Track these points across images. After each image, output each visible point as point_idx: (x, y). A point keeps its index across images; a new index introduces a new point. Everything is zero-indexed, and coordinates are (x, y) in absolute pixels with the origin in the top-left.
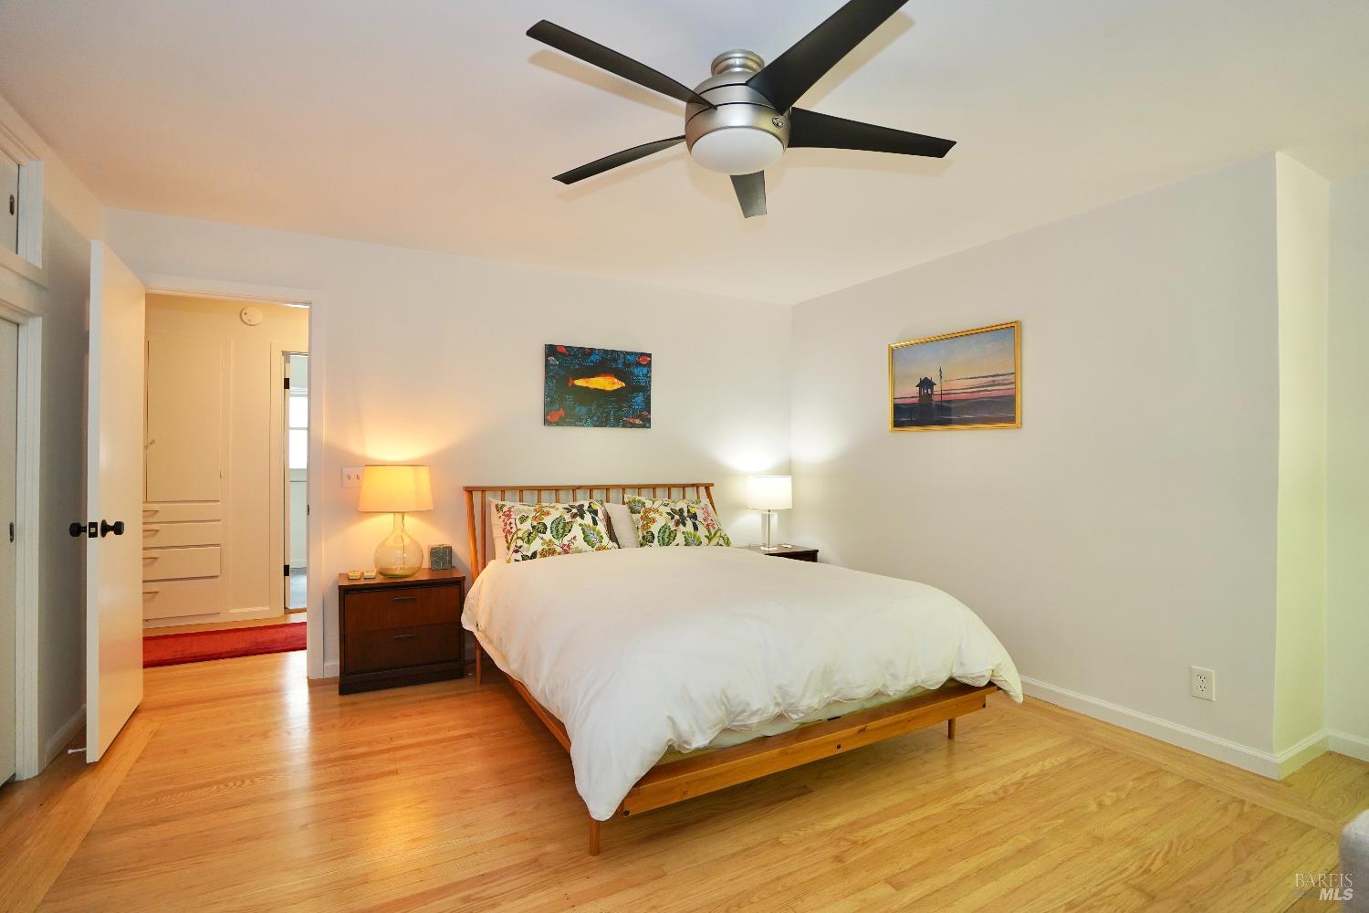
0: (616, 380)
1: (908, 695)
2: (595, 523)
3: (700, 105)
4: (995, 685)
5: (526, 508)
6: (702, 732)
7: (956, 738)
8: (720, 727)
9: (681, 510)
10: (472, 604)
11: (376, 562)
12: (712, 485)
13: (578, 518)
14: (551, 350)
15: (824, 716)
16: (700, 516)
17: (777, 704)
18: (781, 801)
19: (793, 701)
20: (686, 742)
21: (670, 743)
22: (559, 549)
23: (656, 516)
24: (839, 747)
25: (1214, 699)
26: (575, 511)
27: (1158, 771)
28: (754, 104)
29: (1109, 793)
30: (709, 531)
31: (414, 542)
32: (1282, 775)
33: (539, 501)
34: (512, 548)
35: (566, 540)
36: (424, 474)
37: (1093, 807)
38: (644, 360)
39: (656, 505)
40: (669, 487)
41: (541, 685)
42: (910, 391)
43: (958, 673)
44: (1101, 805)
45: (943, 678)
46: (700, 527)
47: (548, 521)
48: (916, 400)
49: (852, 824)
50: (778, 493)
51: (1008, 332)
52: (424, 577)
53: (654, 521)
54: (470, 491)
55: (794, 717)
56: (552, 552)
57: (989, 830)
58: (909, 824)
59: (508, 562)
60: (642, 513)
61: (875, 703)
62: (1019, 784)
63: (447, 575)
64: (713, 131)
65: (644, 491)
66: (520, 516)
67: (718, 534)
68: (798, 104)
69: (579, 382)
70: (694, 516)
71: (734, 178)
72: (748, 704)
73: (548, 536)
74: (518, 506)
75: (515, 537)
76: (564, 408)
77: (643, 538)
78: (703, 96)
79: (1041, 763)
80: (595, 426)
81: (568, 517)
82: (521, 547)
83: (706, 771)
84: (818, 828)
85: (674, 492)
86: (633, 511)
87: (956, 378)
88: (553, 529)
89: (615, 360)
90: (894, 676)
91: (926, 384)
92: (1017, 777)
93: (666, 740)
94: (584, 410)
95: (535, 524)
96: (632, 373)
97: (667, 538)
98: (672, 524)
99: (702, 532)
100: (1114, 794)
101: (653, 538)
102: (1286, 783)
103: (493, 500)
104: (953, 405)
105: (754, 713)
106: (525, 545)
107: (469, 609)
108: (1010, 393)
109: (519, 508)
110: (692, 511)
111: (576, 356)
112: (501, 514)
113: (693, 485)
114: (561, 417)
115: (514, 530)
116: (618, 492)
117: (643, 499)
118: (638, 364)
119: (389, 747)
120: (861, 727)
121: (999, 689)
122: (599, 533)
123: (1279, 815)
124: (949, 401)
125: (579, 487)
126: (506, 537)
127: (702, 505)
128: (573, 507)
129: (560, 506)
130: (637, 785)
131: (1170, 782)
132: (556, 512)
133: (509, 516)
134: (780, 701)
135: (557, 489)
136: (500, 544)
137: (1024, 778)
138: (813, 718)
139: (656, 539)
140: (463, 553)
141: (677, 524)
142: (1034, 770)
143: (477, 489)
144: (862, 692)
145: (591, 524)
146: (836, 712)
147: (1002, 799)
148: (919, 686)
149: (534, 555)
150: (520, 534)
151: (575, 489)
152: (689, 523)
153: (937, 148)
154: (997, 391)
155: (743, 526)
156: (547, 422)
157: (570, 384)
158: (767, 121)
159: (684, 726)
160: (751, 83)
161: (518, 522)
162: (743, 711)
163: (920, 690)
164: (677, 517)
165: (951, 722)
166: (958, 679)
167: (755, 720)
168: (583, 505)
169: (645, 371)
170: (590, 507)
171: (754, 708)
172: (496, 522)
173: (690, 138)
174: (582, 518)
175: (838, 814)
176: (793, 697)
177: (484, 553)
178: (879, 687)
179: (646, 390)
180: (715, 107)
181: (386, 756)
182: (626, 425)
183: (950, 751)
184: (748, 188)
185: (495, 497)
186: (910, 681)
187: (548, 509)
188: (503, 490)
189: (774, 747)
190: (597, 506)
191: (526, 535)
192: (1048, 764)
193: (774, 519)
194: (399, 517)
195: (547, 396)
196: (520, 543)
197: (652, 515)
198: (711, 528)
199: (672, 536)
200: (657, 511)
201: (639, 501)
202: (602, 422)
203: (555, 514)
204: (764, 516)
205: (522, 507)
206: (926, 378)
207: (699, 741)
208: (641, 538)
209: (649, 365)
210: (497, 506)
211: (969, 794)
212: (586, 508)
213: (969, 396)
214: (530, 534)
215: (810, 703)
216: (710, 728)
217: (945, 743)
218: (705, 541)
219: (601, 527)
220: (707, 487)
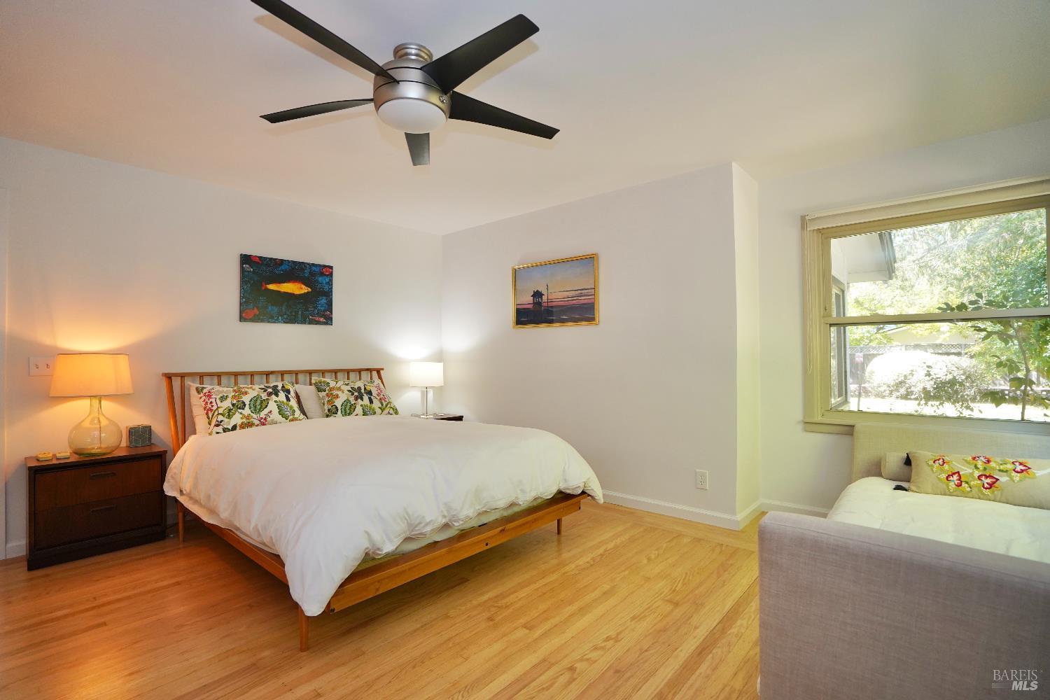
0: (303, 286)
1: (531, 505)
2: (288, 399)
3: (386, 79)
4: (586, 493)
5: (225, 389)
6: (390, 540)
7: (563, 533)
8: (403, 536)
9: (360, 389)
10: (175, 473)
11: (70, 443)
12: (383, 369)
13: (273, 396)
14: (245, 259)
15: (475, 523)
16: (374, 392)
17: (444, 517)
18: (448, 589)
19: (455, 513)
20: (378, 549)
21: (367, 551)
22: (257, 422)
23: (340, 393)
24: (487, 545)
25: (708, 488)
26: (270, 390)
27: (680, 535)
28: (426, 84)
29: (653, 552)
30: (382, 405)
31: (112, 422)
32: (741, 527)
33: (236, 383)
34: (214, 422)
35: (262, 415)
36: (123, 362)
37: (645, 561)
38: (326, 271)
39: (338, 385)
40: (348, 372)
41: (253, 525)
42: (527, 299)
43: (562, 486)
44: (649, 559)
45: (554, 490)
46: (374, 400)
47: (246, 399)
48: (530, 306)
49: (497, 597)
50: (433, 374)
51: (589, 261)
52: (122, 453)
53: (337, 396)
54: (169, 377)
55: (456, 524)
56: (250, 425)
57: (586, 584)
58: (535, 590)
59: (210, 434)
60: (327, 392)
61: (510, 512)
62: (602, 555)
63: (147, 451)
64: (395, 99)
65: (327, 374)
66: (219, 397)
67: (389, 406)
68: (457, 89)
69: (272, 287)
70: (370, 393)
71: (407, 135)
72: (423, 517)
73: (247, 411)
74: (217, 388)
75: (216, 413)
76: (258, 308)
77: (329, 410)
78: (389, 72)
79: (614, 541)
80: (285, 323)
81: (264, 396)
82: (222, 421)
83: (394, 570)
84: (475, 602)
85: (352, 375)
86: (319, 390)
87: (558, 290)
88: (252, 406)
89: (302, 270)
90: (523, 491)
91: (537, 294)
92: (601, 551)
93: (364, 548)
94: (276, 309)
95: (235, 402)
96: (317, 281)
97: (349, 410)
98: (352, 399)
99: (376, 404)
100: (656, 552)
101: (337, 410)
102: (742, 531)
103: (192, 385)
104: (554, 310)
105: (427, 524)
106: (226, 420)
107: (172, 477)
108: (592, 300)
109: (218, 390)
110: (368, 388)
111: (268, 265)
112: (202, 395)
113: (367, 370)
114: (255, 315)
115: (214, 408)
116: (305, 376)
117: (328, 380)
118: (322, 274)
119: (94, 605)
120: (501, 528)
121: (589, 495)
122: (291, 407)
123: (738, 548)
124: (552, 307)
125: (272, 373)
126: (207, 414)
127: (375, 384)
128: (269, 387)
129: (256, 387)
130: (342, 586)
131: (686, 540)
132: (253, 392)
133: (209, 396)
134: (446, 514)
135: (252, 374)
136: (200, 421)
137: (606, 551)
138: (468, 526)
139: (339, 411)
140: (162, 430)
141: (356, 399)
142: (610, 546)
143: (176, 375)
144: (502, 503)
145: (285, 401)
146: (485, 520)
147: (592, 565)
148: (539, 498)
149: (234, 428)
150: (221, 411)
151: (268, 374)
152: (366, 398)
153: (547, 132)
154: (583, 300)
155: (407, 400)
156: (242, 318)
157: (263, 288)
158: (435, 98)
159: (378, 537)
160: (425, 69)
161: (218, 401)
162: (420, 523)
163: (539, 501)
164: (356, 394)
165: (559, 522)
166: (563, 491)
167: (428, 529)
168: (277, 386)
169: (327, 280)
170: (283, 387)
171: (428, 520)
172: (197, 402)
173: (378, 101)
174: (277, 395)
175: (488, 592)
176: (455, 510)
177: (184, 429)
178: (512, 499)
179: (328, 294)
180: (398, 82)
181: (91, 613)
182: (311, 322)
183: (559, 542)
184: (418, 144)
185: (193, 382)
186: (533, 494)
187: (246, 390)
188: (201, 376)
189: (442, 548)
190: (289, 386)
191: (226, 411)
192: (618, 541)
193: (431, 394)
194: (96, 402)
195: (241, 298)
196: (221, 417)
197: (335, 392)
198: (383, 401)
199: (353, 408)
200: (339, 389)
201: (324, 382)
202: (291, 320)
203: (252, 394)
204: (422, 392)
205: (221, 389)
206: (537, 291)
207: (388, 547)
208: (327, 411)
209: (331, 275)
210: (197, 389)
211: (573, 566)
212: (280, 388)
213: (567, 303)
214: (230, 410)
215: (467, 513)
216: (396, 537)
217: (555, 537)
218: (379, 411)
219: (293, 403)
220: (378, 371)
